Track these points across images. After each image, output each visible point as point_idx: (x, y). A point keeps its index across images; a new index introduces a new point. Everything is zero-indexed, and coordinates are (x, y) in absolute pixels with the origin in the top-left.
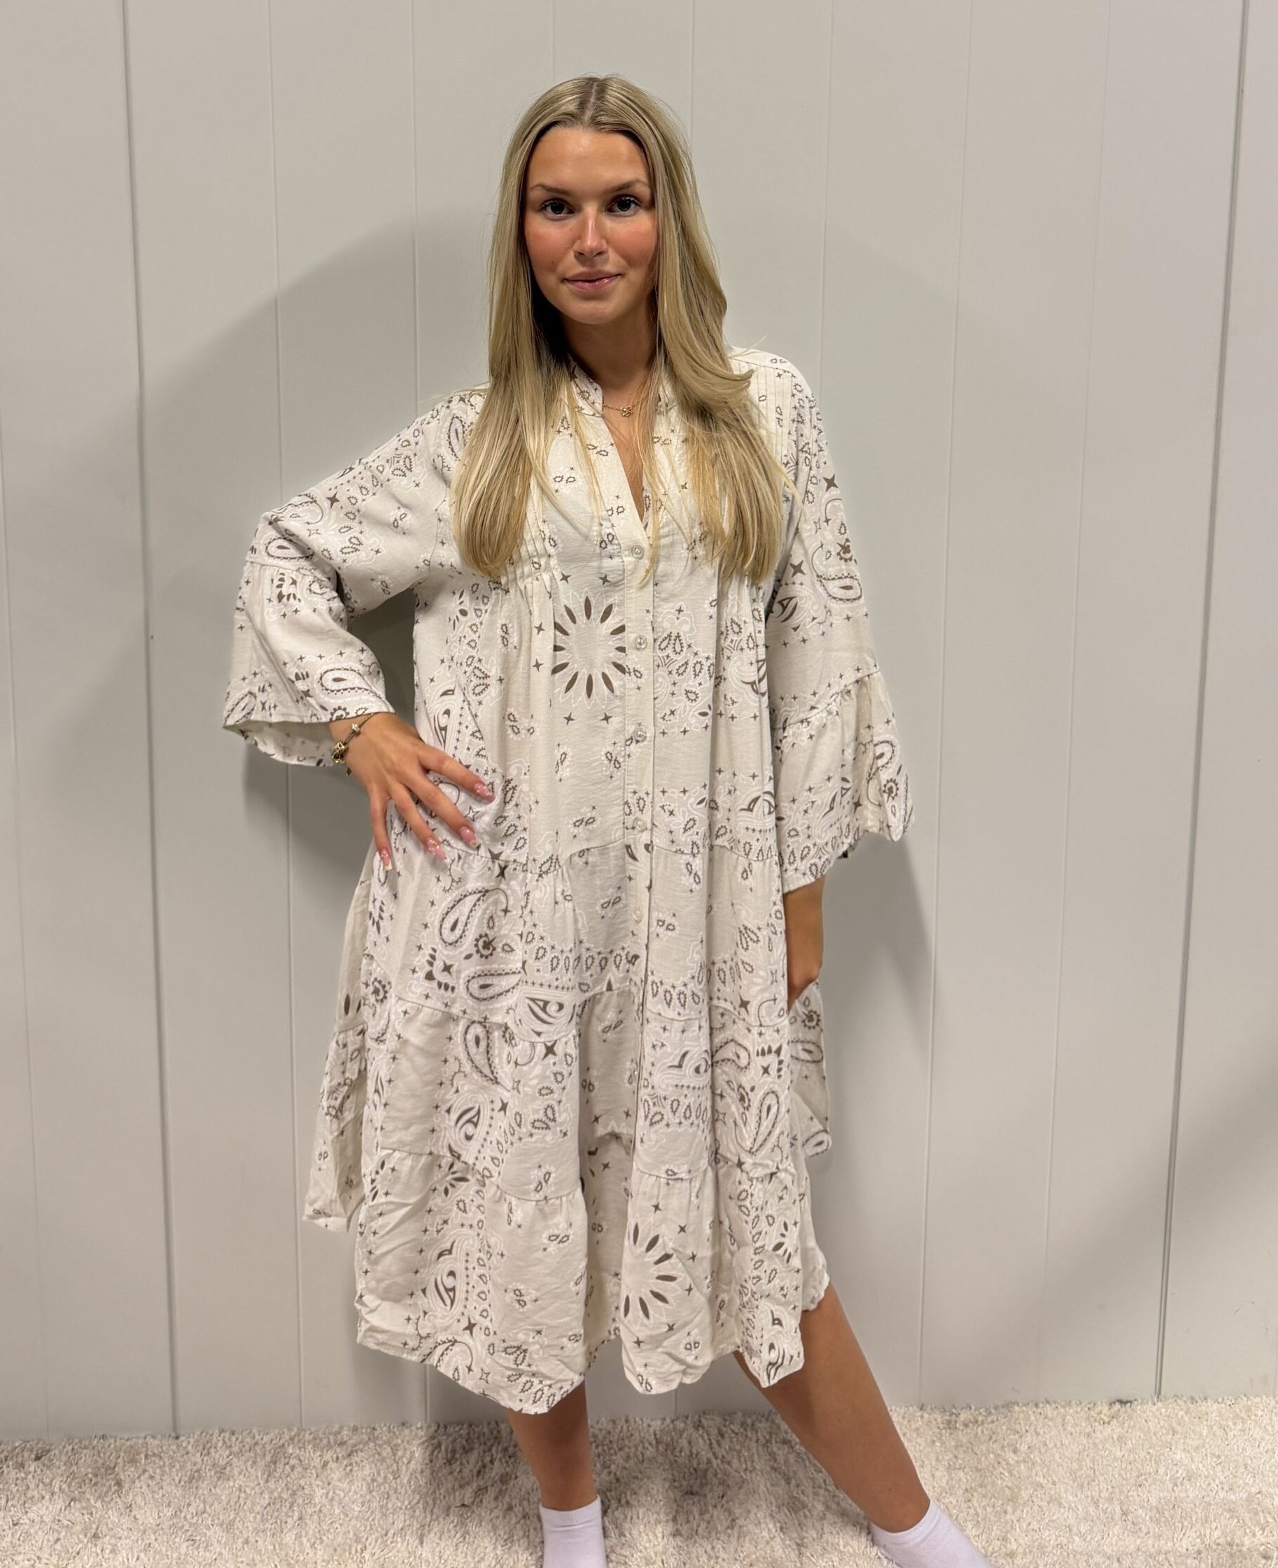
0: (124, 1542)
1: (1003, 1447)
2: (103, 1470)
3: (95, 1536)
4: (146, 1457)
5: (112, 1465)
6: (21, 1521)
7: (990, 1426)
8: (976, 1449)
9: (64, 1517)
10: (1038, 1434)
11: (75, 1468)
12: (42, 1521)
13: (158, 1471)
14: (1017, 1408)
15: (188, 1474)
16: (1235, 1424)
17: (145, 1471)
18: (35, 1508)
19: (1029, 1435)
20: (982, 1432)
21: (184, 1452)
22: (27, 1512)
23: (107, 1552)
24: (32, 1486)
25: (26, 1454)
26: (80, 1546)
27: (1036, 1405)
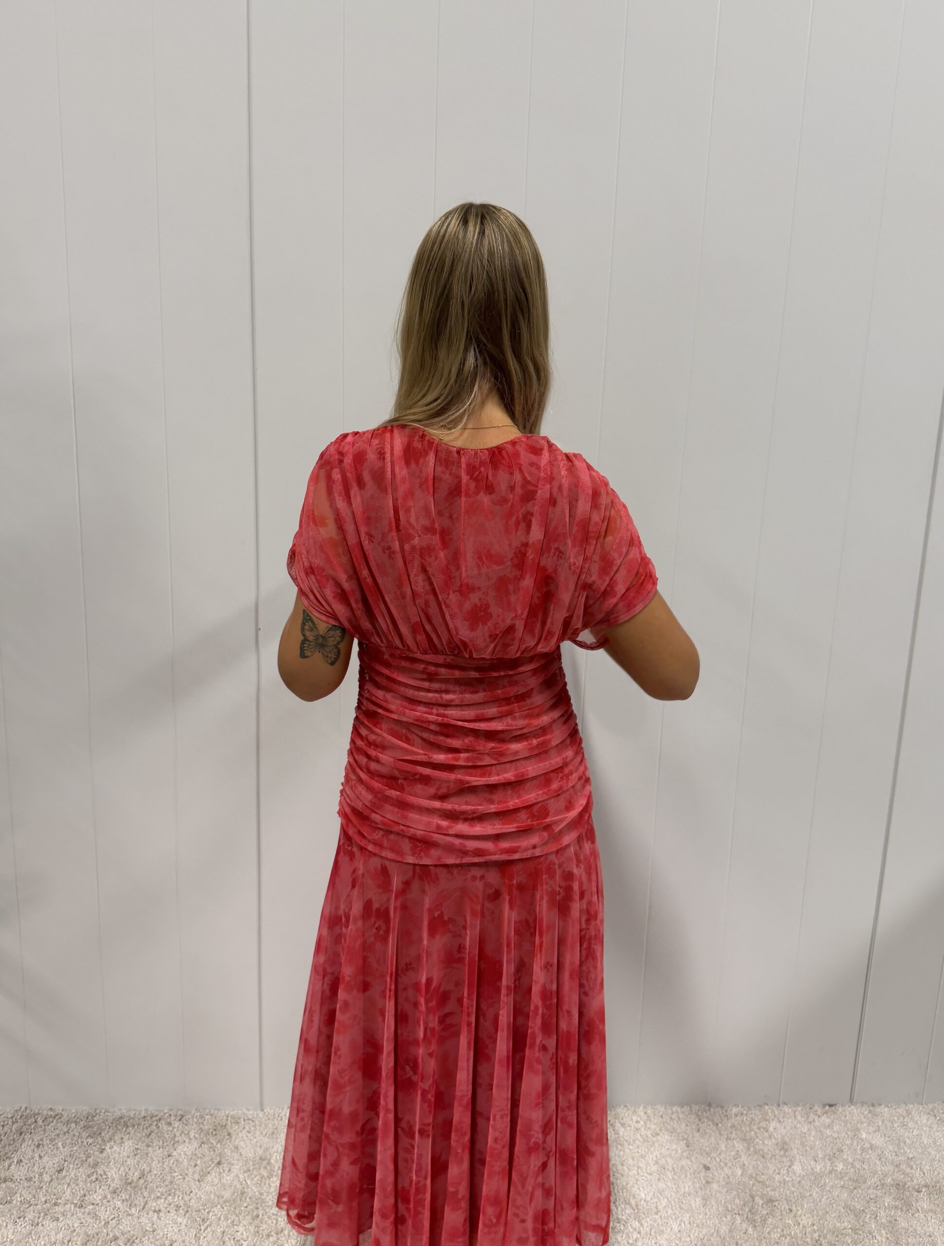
0: (236, 1167)
1: (759, 1128)
2: (219, 1127)
3: (219, 1163)
4: (244, 1120)
5: (224, 1124)
6: (173, 1154)
7: (751, 1116)
8: (743, 1128)
9: (199, 1152)
10: (780, 1121)
11: (201, 1126)
12: (185, 1154)
13: (252, 1128)
14: (767, 1107)
15: (271, 1130)
16: (898, 1119)
17: (244, 1128)
18: (181, 1147)
19: (774, 1122)
20: (747, 1119)
21: (266, 1118)
22: (175, 1149)
23: (227, 1171)
24: (178, 1134)
25: (173, 1118)
26: (210, 1168)
27: (779, 1106)
